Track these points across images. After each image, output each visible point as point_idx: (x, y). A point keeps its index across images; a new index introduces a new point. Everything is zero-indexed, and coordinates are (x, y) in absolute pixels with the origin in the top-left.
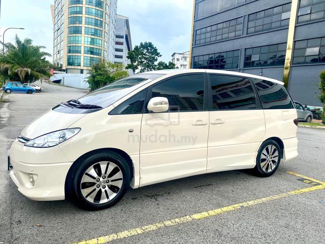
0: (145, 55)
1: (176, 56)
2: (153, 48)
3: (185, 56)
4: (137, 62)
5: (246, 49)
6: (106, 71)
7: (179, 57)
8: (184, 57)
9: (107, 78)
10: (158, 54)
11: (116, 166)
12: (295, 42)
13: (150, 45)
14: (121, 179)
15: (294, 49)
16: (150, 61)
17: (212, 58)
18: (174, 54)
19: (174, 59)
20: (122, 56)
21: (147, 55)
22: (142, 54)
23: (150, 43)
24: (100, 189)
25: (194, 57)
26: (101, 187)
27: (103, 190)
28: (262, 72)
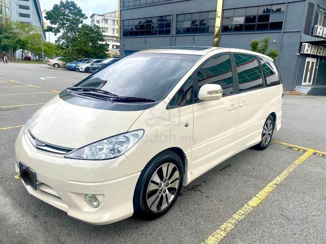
0: (67, 16)
1: (96, 18)
2: (77, 8)
3: (106, 18)
4: (57, 24)
5: (177, 15)
6: (15, 33)
7: (100, 18)
8: (104, 19)
9: (17, 42)
10: (83, 16)
11: (174, 166)
12: (223, 10)
13: (73, 5)
14: (178, 179)
15: (223, 18)
16: (73, 23)
17: (141, 22)
18: (93, 15)
19: (94, 21)
20: (29, 15)
21: (69, 16)
22: (64, 14)
23: (73, 3)
24: (162, 195)
25: (123, 21)
26: (162, 193)
27: (164, 195)
28: (193, 40)
